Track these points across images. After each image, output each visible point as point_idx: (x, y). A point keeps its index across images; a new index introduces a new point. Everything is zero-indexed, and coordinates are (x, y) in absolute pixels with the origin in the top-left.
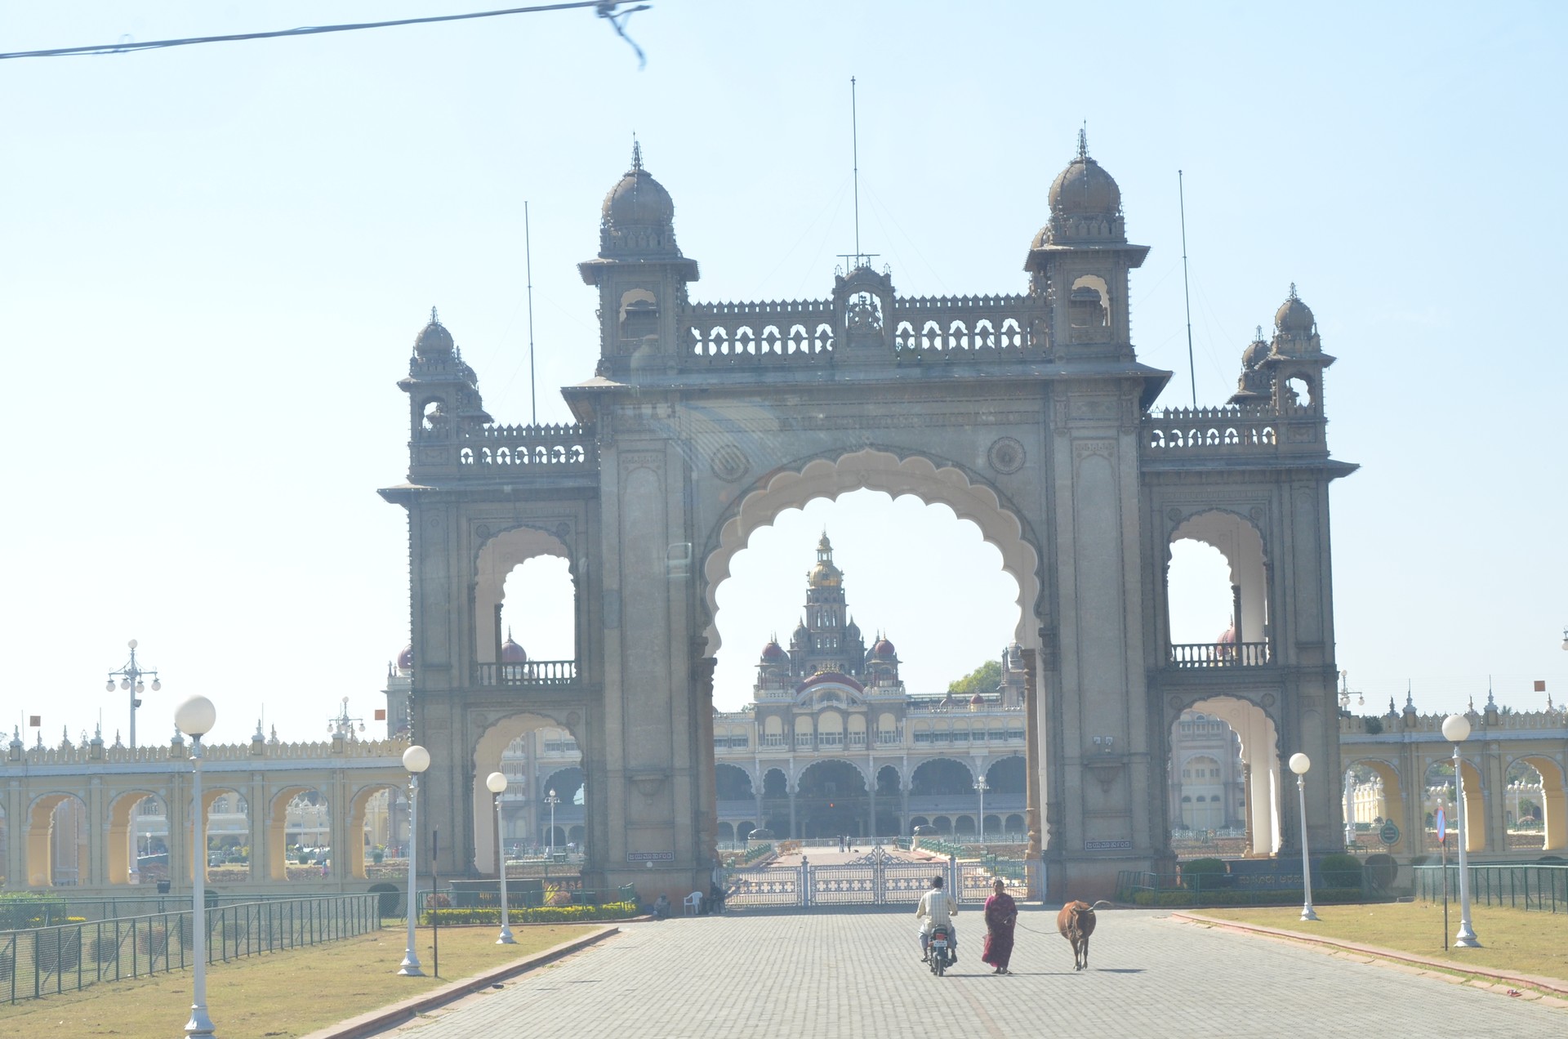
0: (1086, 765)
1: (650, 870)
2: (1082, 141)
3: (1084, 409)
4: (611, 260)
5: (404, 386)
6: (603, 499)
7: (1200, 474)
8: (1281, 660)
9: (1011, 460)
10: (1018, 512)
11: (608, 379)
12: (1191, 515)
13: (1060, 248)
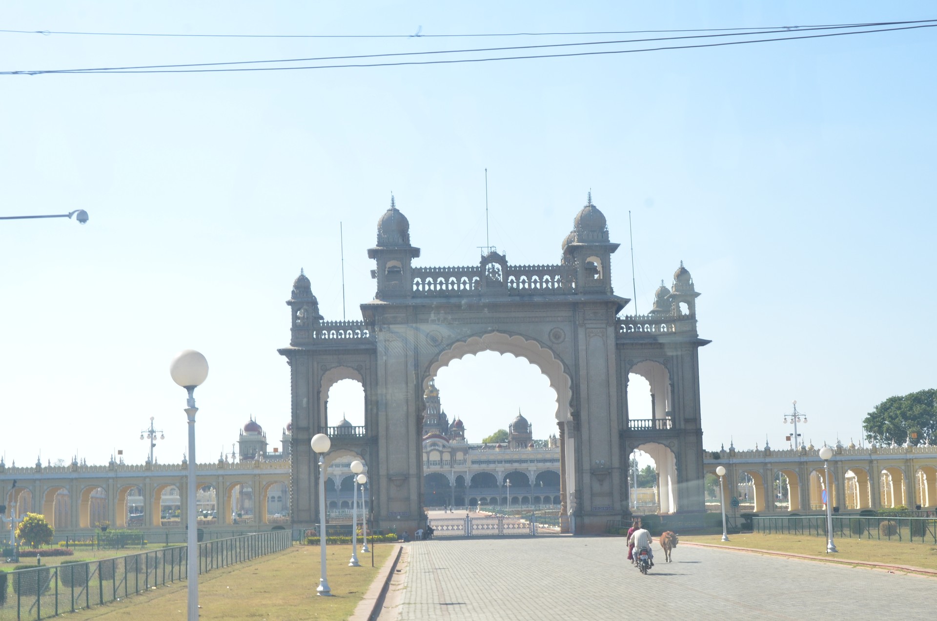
0: (593, 473)
1: (399, 520)
2: (589, 197)
3: (591, 315)
4: (382, 248)
5: (289, 303)
6: (378, 354)
7: (642, 344)
8: (677, 426)
9: (559, 337)
10: (562, 361)
11: (381, 300)
12: (638, 362)
13: (581, 244)
